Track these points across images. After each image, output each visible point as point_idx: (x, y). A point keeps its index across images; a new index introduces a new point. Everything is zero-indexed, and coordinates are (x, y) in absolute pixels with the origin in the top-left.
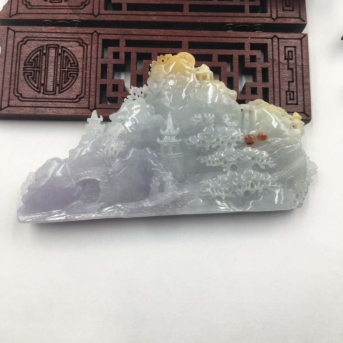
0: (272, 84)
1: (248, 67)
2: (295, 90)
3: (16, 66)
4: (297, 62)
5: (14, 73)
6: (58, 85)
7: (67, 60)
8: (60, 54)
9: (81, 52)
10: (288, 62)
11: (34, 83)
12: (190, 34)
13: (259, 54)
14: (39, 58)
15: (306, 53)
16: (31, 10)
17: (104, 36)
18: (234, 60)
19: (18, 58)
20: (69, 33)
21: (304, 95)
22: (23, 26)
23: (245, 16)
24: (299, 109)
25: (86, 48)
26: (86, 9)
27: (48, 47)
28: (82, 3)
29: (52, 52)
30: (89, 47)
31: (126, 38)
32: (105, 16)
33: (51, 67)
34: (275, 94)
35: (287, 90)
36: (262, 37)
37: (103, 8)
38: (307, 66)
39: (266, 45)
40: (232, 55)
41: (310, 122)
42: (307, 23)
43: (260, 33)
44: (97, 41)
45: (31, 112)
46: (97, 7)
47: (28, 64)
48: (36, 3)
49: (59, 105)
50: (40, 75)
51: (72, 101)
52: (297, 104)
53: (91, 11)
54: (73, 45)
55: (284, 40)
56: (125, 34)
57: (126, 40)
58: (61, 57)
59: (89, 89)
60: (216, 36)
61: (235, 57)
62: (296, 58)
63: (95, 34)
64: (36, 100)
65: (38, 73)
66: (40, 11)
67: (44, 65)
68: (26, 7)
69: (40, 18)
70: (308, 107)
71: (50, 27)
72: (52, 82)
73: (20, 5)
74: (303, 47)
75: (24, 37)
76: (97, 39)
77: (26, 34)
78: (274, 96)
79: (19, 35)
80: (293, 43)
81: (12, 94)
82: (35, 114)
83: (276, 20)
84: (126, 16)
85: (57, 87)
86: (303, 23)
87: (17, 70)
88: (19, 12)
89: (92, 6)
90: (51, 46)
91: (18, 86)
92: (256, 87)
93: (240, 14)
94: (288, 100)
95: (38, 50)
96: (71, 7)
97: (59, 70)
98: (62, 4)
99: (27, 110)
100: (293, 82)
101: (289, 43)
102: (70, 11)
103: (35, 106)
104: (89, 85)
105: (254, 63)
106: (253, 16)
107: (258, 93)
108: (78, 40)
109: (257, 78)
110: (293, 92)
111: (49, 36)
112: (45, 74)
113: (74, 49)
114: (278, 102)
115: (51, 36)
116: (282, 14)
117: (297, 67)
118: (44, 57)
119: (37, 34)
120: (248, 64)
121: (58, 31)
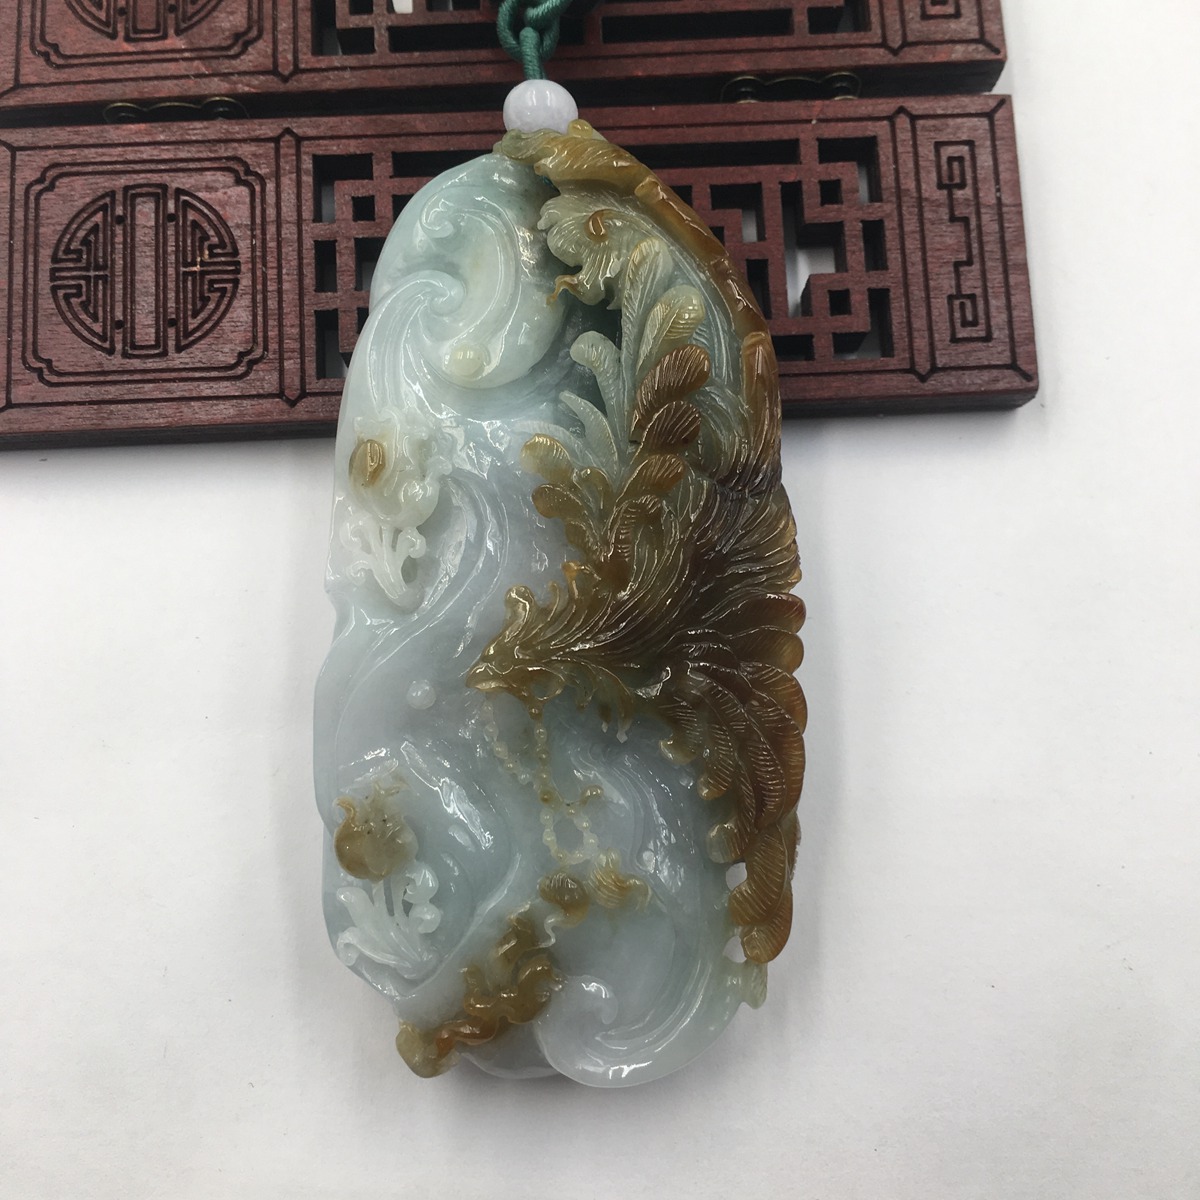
0: (900, 275)
1: (816, 221)
2: (978, 292)
3: (25, 267)
4: (981, 195)
5: (21, 292)
6: (173, 323)
7: (198, 235)
8: (172, 218)
9: (244, 203)
10: (950, 195)
11: (88, 321)
12: (611, 121)
13: (849, 174)
14: (101, 235)
15: (1011, 162)
16: (63, 71)
17: (319, 145)
18: (765, 200)
19: (31, 240)
20: (197, 142)
21: (1009, 308)
22: (40, 130)
23: (794, 45)
24: (996, 355)
25: (258, 188)
26: (251, 57)
27: (131, 195)
28: (237, 36)
29: (146, 212)
30: (270, 186)
31: (391, 147)
32: (316, 77)
33: (145, 260)
34: (912, 309)
35: (954, 292)
36: (858, 115)
37: (310, 48)
38: (1014, 206)
39: (872, 141)
40: (760, 184)
41: (1037, 396)
42: (1006, 57)
43: (850, 103)
44: (295, 163)
45: (88, 422)
46: (286, 47)
47: (64, 257)
48: (78, 46)
49: (179, 389)
50: (109, 292)
51: (221, 374)
52: (988, 338)
53: (269, 63)
54: (214, 181)
55: (931, 122)
56: (388, 132)
57: (395, 155)
58: (177, 225)
59: (279, 331)
60: (699, 120)
61: (770, 188)
62: (975, 180)
63: (288, 141)
64: (102, 379)
65: (101, 287)
66: (95, 73)
67: (121, 256)
68: (44, 63)
69: (95, 98)
70: (1027, 345)
71: (132, 126)
72: (151, 312)
73: (26, 56)
74: (997, 143)
75: (47, 165)
76: (294, 158)
77: (53, 156)
78: (909, 318)
79: (31, 158)
80: (965, 130)
81: (17, 365)
82: (102, 427)
83: (901, 54)
84: (391, 72)
85: (169, 330)
86: (992, 56)
87: (31, 281)
88: (23, 80)
89: (271, 47)
90: (139, 190)
91: (35, 334)
92: (845, 288)
93: (778, 41)
94: (958, 324)
95: (95, 207)
96: (199, 53)
97: (171, 271)
98: (169, 43)
99: (72, 414)
100: (969, 262)
101: (949, 130)
102: (199, 66)
103: (100, 398)
104: (276, 317)
105: (836, 206)
106: (820, 43)
107: (853, 310)
108: (231, 164)
109: (848, 258)
110: (972, 297)
111: (131, 157)
112: (125, 288)
113: (220, 194)
114: (926, 334)
115: (139, 155)
116: (919, 32)
117: (983, 210)
118: (119, 230)
119: (91, 154)
120: (814, 211)
121: (162, 137)
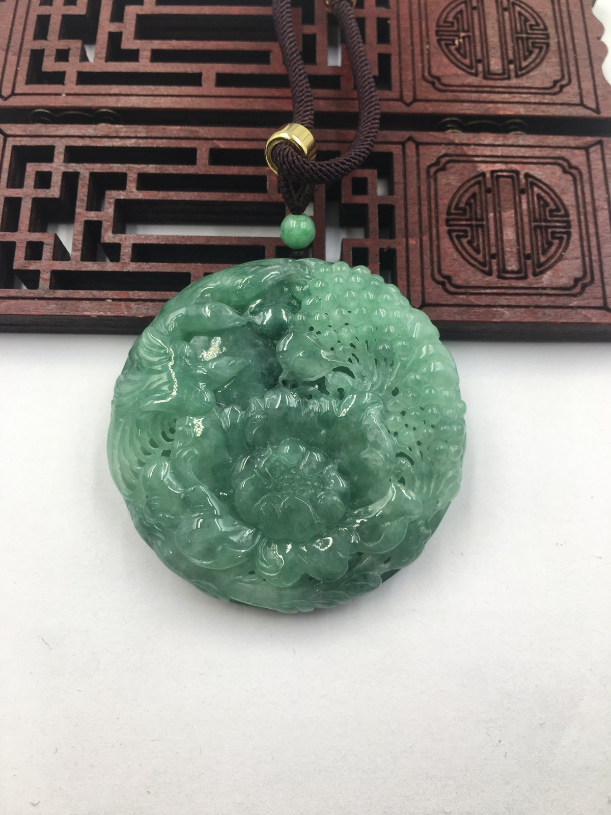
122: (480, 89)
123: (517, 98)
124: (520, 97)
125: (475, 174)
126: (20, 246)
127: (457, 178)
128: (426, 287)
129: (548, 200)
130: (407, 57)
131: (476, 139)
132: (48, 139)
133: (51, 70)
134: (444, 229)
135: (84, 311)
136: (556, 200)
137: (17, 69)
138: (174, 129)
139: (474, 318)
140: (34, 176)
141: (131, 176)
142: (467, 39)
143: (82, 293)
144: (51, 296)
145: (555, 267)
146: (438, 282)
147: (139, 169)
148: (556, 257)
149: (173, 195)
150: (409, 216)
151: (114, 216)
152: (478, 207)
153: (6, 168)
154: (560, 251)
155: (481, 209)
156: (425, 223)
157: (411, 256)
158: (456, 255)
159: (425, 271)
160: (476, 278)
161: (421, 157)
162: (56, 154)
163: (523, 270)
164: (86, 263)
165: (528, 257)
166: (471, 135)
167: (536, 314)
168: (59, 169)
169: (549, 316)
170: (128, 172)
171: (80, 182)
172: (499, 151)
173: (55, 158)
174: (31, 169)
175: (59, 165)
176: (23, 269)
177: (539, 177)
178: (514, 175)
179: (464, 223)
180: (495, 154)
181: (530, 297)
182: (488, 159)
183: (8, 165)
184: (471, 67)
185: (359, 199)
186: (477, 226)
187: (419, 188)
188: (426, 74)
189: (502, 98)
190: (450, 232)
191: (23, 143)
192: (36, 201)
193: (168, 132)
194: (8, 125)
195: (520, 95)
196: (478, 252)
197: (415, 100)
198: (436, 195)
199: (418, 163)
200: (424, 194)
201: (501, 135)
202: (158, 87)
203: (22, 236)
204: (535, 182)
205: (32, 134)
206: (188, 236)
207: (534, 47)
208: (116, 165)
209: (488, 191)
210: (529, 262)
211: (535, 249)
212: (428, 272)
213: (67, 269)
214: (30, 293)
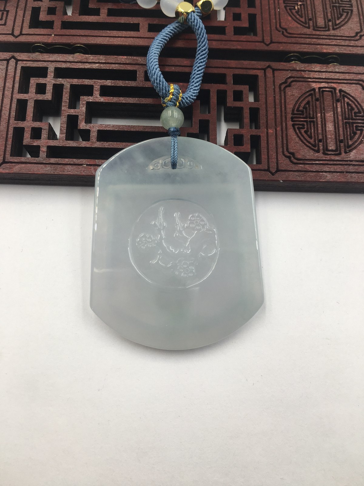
122: (312, 36)
123: (334, 42)
124: (336, 42)
125: (309, 89)
126: (27, 130)
127: (298, 91)
128: (279, 159)
129: (354, 106)
130: (266, 15)
131: (310, 67)
132: (44, 62)
133: (45, 20)
134: (290, 123)
135: (68, 172)
136: (359, 106)
137: (23, 18)
138: (122, 58)
139: (309, 179)
140: (35, 86)
141: (96, 87)
142: (302, 6)
143: (66, 161)
144: (48, 162)
145: (358, 148)
146: (286, 156)
147: (101, 82)
148: (359, 142)
149: (123, 100)
150: (269, 115)
151: (86, 112)
152: (311, 110)
153: (18, 81)
154: (361, 138)
155: (313, 111)
156: (279, 120)
157: (270, 140)
158: (297, 139)
159: (278, 149)
160: (310, 154)
161: (276, 78)
162: (49, 72)
163: (339, 149)
164: (69, 142)
165: (341, 141)
166: (306, 65)
167: (346, 176)
168: (51, 82)
169: (354, 178)
170: (94, 85)
171: (64, 90)
172: (324, 76)
173: (48, 75)
174: (33, 81)
175: (51, 80)
176: (30, 144)
177: (348, 92)
178: (333, 90)
179: (302, 119)
180: (321, 77)
181: (343, 166)
182: (317, 80)
183: (19, 79)
184: (306, 23)
185: (238, 104)
186: (311, 122)
187: (275, 97)
188: (278, 26)
189: (326, 42)
190: (293, 125)
191: (28, 65)
192: (37, 102)
193: (119, 59)
194: (18, 54)
195: (336, 41)
196: (311, 137)
197: (272, 42)
198: (285, 102)
199: (274, 82)
200: (278, 101)
201: (324, 65)
202: (112, 31)
203: (29, 124)
204: (346, 94)
205: (34, 60)
206: (132, 126)
207: (343, 11)
208: (86, 80)
209: (317, 100)
210: (342, 145)
211: (345, 137)
212: (280, 150)
213: (57, 145)
214: (34, 160)
